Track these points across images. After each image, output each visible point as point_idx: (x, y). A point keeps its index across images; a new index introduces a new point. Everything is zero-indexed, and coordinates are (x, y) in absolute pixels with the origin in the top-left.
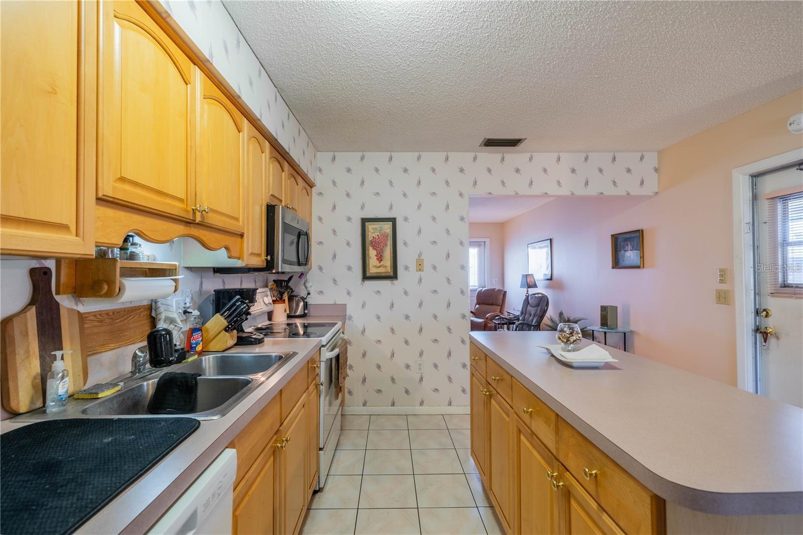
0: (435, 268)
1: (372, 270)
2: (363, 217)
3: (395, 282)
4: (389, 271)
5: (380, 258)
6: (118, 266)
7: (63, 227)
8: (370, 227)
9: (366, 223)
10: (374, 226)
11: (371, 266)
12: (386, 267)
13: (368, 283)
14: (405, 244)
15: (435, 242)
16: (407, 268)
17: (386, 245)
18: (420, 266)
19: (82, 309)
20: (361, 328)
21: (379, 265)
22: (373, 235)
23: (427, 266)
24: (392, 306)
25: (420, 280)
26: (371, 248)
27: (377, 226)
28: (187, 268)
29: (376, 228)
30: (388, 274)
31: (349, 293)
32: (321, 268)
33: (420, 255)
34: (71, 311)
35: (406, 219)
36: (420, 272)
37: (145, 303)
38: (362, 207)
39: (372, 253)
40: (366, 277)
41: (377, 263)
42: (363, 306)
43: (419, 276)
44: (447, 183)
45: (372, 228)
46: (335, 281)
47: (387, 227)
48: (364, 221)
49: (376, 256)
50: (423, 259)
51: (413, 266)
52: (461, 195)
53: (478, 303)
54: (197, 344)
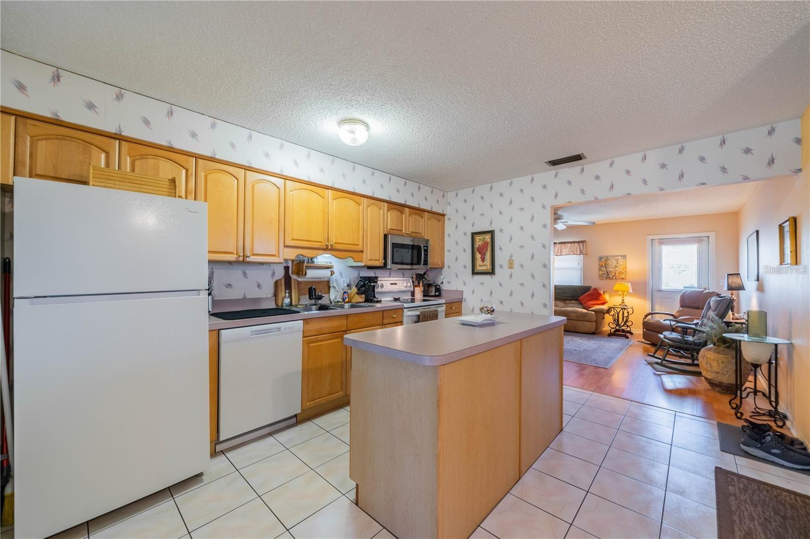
0: (522, 266)
1: (479, 268)
2: (472, 232)
3: (493, 276)
4: (489, 268)
5: (483, 260)
6: (305, 265)
7: (274, 256)
8: (477, 238)
9: (475, 236)
10: (480, 238)
11: (477, 265)
12: (486, 266)
13: (476, 277)
14: (501, 249)
15: (522, 246)
16: (501, 266)
17: (487, 250)
18: (511, 266)
19: (300, 280)
20: (472, 308)
21: (482, 264)
22: (479, 244)
23: (516, 265)
24: (491, 293)
25: (511, 276)
26: (477, 253)
27: (481, 237)
28: (350, 266)
29: (481, 239)
30: (488, 271)
31: (464, 283)
32: (449, 267)
33: (511, 256)
34: (295, 280)
35: (501, 230)
36: (511, 270)
37: (326, 280)
38: (473, 225)
39: (478, 256)
40: (474, 273)
41: (481, 263)
42: (473, 292)
43: (510, 272)
44: (533, 199)
45: (479, 239)
46: (457, 275)
47: (488, 238)
48: (473, 234)
49: (481, 258)
50: (513, 260)
51: (506, 265)
52: (544, 207)
53: (681, 307)
54: (346, 298)
